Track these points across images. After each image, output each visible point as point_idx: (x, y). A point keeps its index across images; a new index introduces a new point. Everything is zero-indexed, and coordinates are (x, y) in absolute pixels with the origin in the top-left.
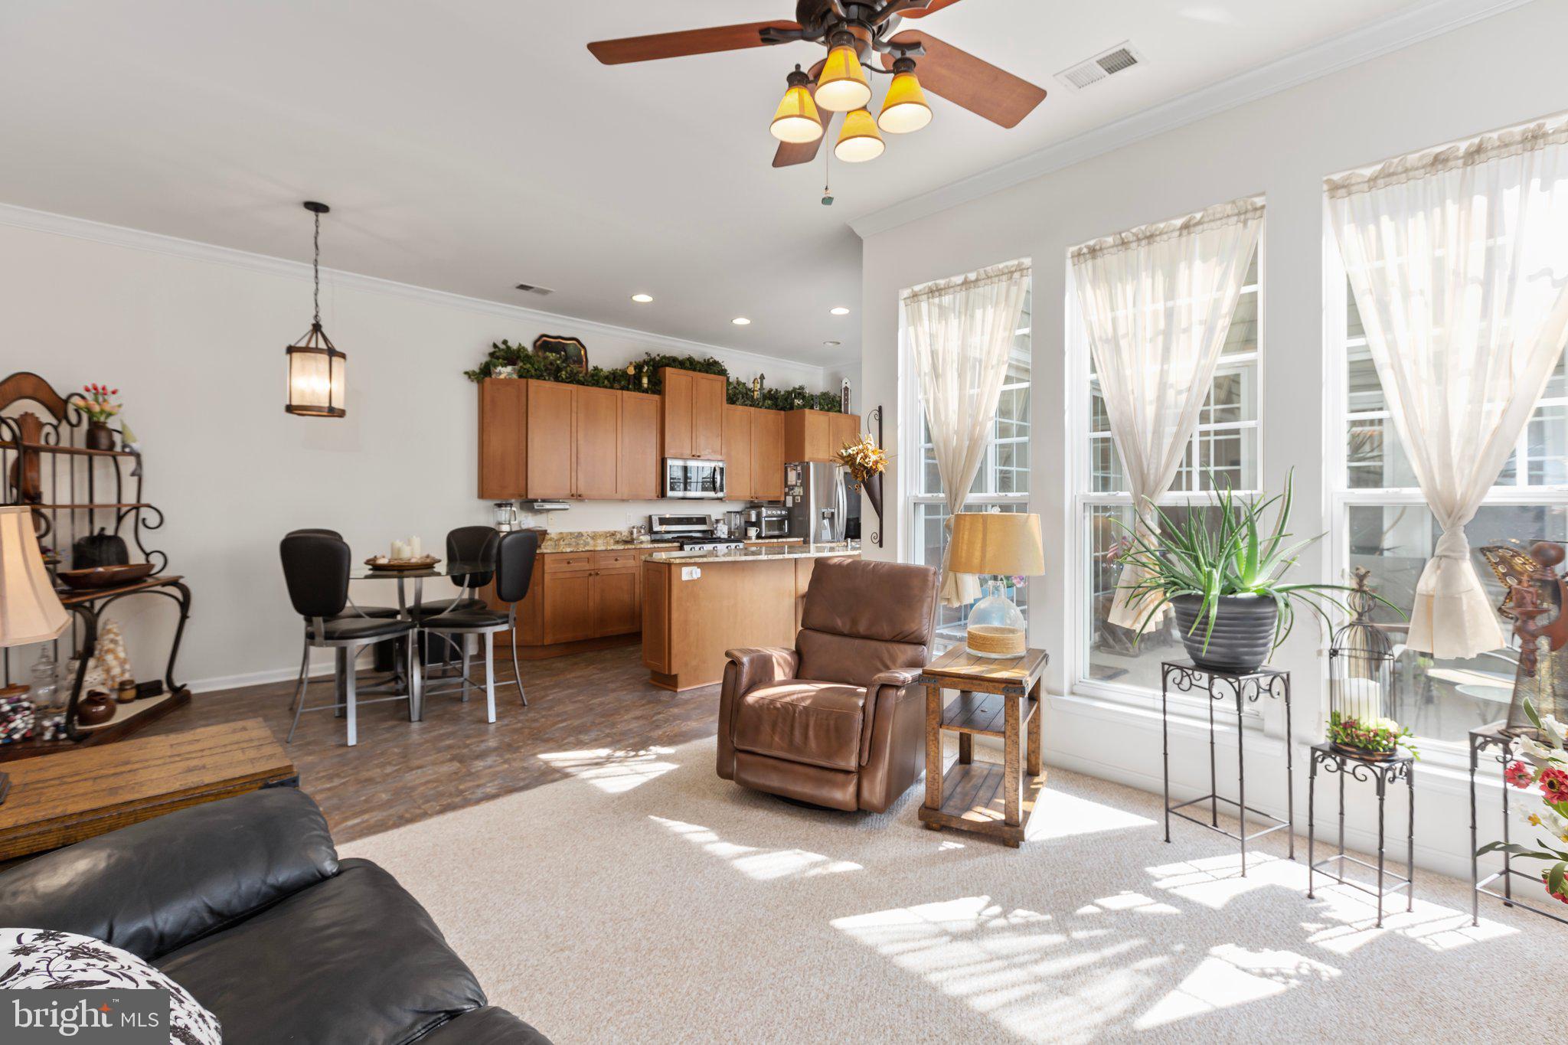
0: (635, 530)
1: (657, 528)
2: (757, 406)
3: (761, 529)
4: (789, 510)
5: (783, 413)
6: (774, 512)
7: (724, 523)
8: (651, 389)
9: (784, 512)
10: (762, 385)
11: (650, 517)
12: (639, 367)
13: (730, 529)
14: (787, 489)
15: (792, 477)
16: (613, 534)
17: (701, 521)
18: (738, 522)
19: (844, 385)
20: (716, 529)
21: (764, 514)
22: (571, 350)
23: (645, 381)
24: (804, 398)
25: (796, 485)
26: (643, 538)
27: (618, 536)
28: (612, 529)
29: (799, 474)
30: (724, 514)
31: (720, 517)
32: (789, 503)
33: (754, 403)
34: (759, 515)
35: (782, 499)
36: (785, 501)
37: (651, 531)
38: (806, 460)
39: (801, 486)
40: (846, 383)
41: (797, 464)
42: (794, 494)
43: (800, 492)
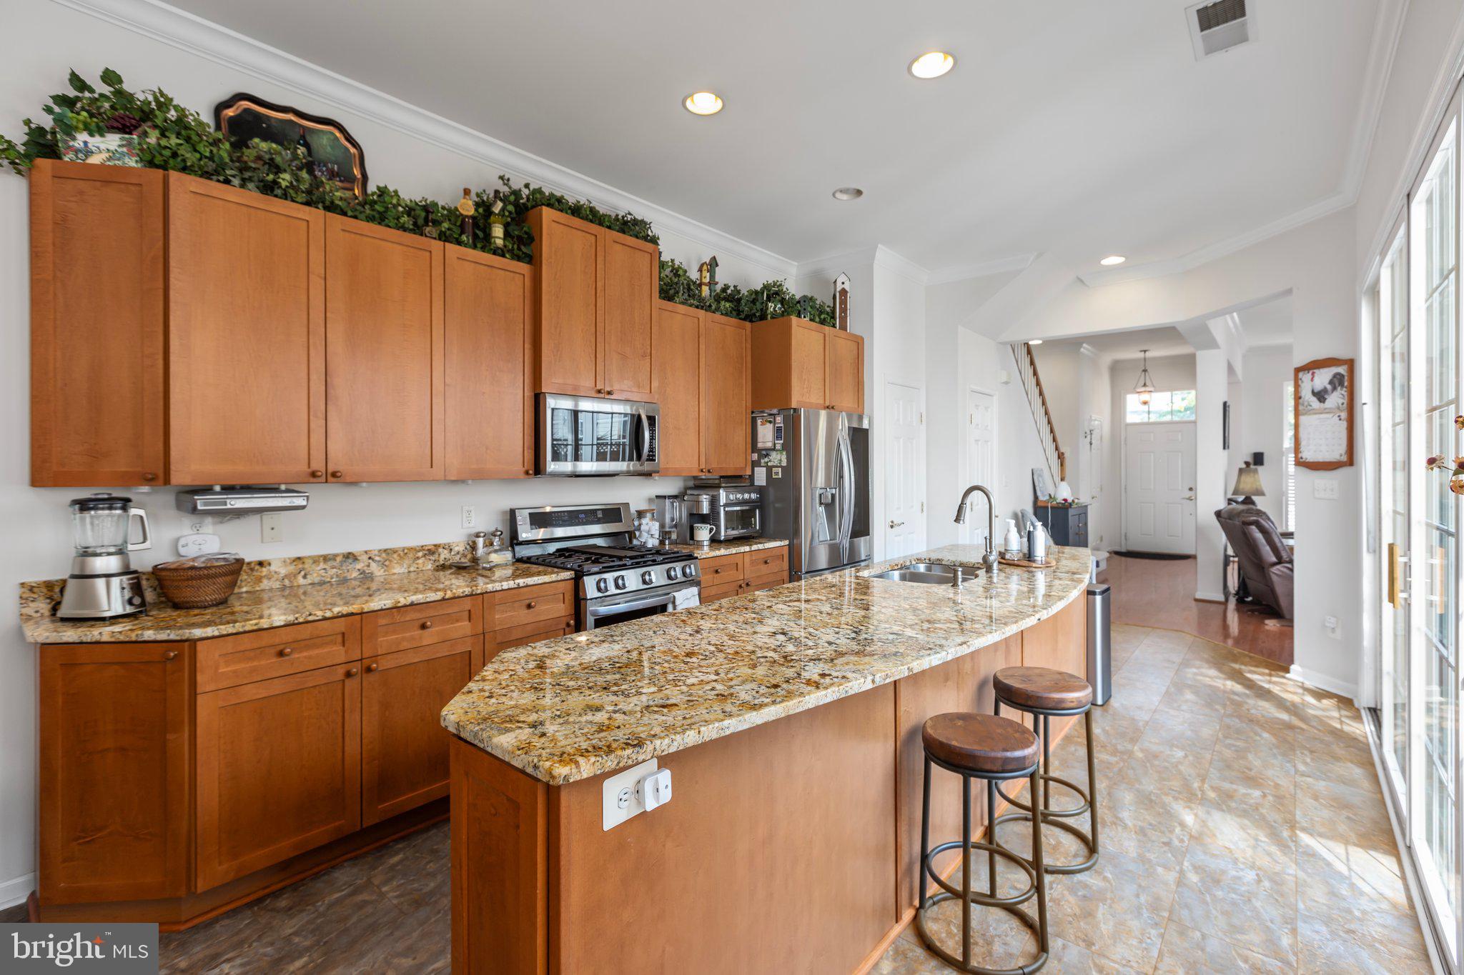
0: (480, 541)
1: (525, 533)
2: (708, 308)
3: (718, 527)
4: (760, 490)
5: (748, 324)
6: (739, 496)
7: (653, 519)
8: (511, 251)
9: (754, 496)
10: (712, 276)
11: (512, 513)
12: (484, 206)
13: (662, 526)
14: (755, 456)
15: (766, 434)
16: (431, 551)
17: (612, 514)
18: (677, 515)
19: (839, 287)
20: (639, 529)
21: (723, 500)
22: (324, 142)
23: (498, 231)
24: (782, 301)
25: (774, 449)
26: (495, 558)
27: (444, 554)
28: (429, 540)
29: (779, 429)
30: (650, 500)
31: (643, 506)
32: (760, 477)
33: (702, 305)
34: (714, 502)
35: (749, 472)
36: (752, 477)
37: (514, 540)
38: (794, 405)
39: (783, 450)
40: (843, 283)
41: (775, 411)
42: (769, 464)
43: (781, 460)
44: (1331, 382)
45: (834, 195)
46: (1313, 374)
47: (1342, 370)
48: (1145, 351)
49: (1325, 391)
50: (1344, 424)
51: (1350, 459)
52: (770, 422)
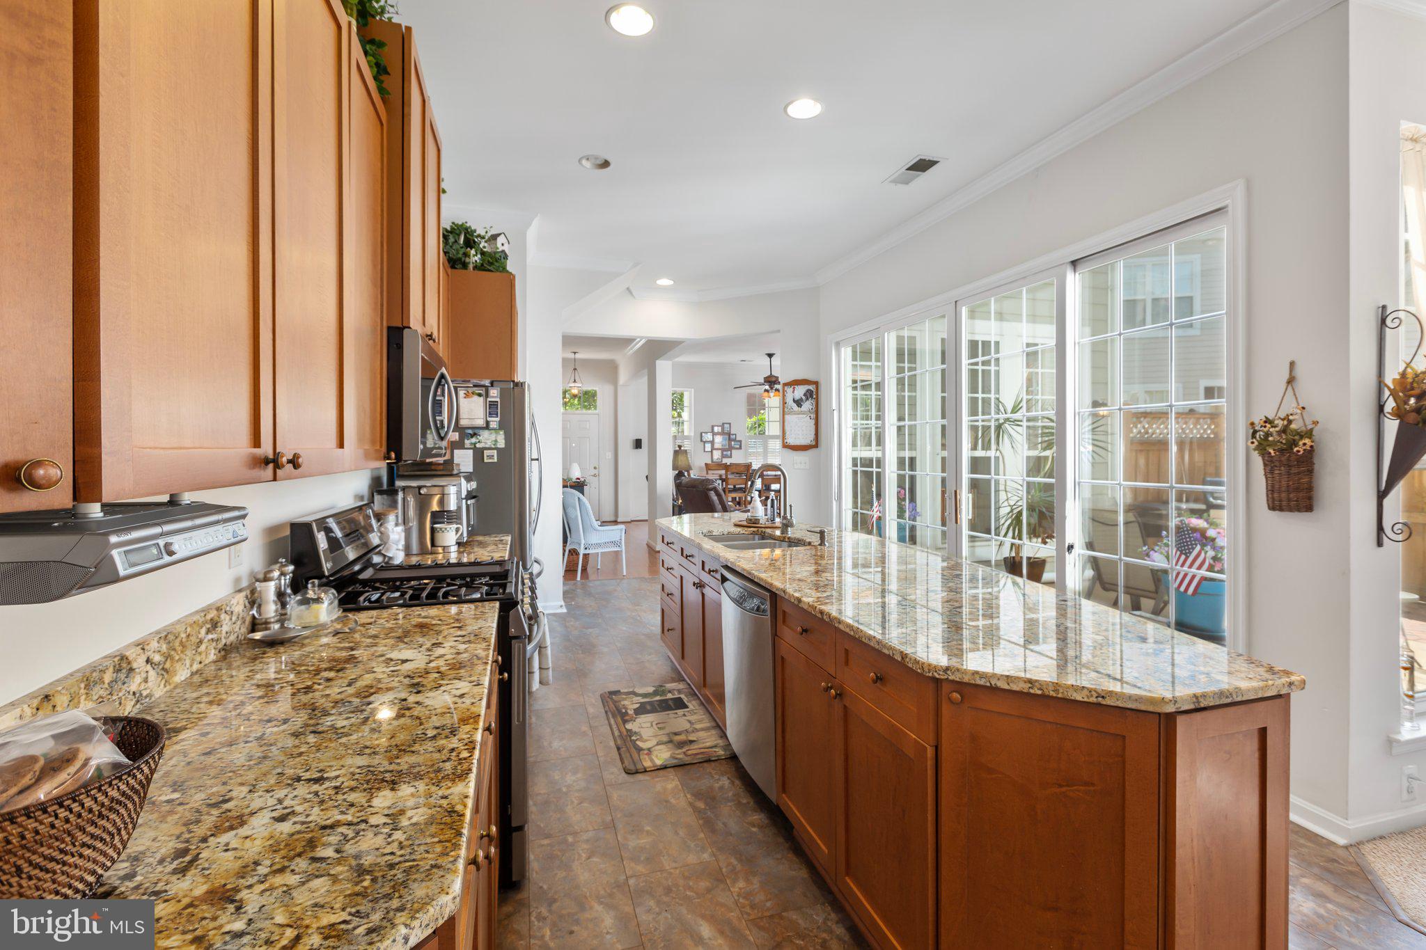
0: (270, 588)
7: (397, 523)
14: (456, 436)
15: (473, 409)
25: (485, 428)
29: (493, 405)
32: (465, 462)
38: (517, 377)
39: (500, 428)
40: (503, 245)
41: (487, 383)
42: (478, 446)
43: (496, 441)
44: (805, 395)
45: (580, 161)
46: (794, 388)
47: (812, 387)
48: (575, 353)
49: (801, 399)
50: (813, 422)
51: (815, 445)
52: (480, 395)
